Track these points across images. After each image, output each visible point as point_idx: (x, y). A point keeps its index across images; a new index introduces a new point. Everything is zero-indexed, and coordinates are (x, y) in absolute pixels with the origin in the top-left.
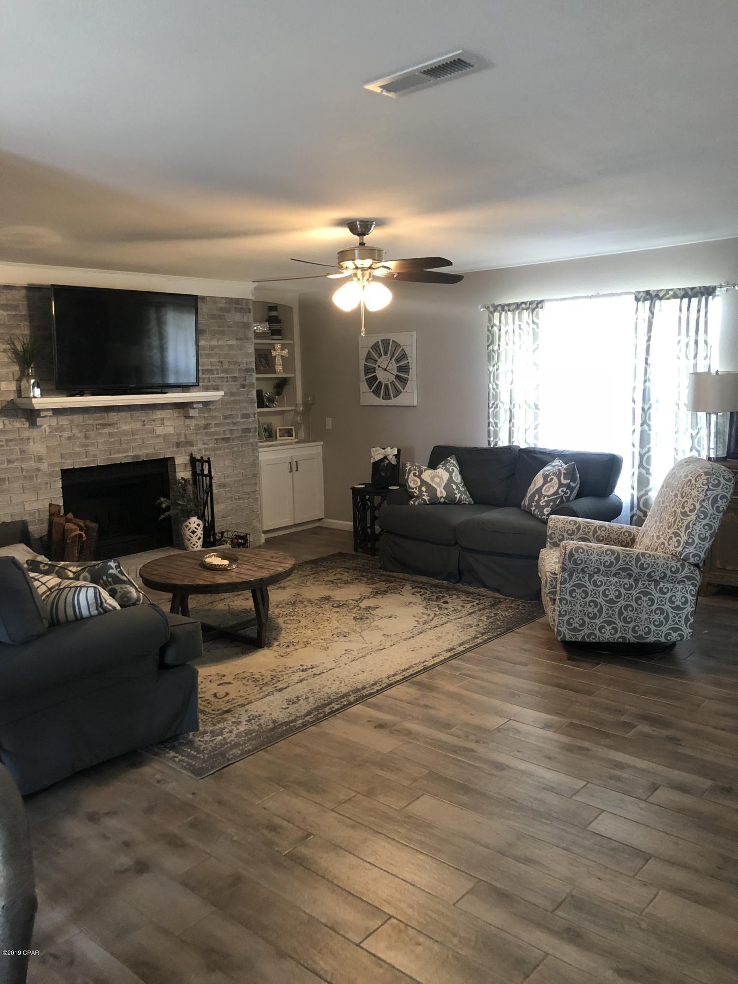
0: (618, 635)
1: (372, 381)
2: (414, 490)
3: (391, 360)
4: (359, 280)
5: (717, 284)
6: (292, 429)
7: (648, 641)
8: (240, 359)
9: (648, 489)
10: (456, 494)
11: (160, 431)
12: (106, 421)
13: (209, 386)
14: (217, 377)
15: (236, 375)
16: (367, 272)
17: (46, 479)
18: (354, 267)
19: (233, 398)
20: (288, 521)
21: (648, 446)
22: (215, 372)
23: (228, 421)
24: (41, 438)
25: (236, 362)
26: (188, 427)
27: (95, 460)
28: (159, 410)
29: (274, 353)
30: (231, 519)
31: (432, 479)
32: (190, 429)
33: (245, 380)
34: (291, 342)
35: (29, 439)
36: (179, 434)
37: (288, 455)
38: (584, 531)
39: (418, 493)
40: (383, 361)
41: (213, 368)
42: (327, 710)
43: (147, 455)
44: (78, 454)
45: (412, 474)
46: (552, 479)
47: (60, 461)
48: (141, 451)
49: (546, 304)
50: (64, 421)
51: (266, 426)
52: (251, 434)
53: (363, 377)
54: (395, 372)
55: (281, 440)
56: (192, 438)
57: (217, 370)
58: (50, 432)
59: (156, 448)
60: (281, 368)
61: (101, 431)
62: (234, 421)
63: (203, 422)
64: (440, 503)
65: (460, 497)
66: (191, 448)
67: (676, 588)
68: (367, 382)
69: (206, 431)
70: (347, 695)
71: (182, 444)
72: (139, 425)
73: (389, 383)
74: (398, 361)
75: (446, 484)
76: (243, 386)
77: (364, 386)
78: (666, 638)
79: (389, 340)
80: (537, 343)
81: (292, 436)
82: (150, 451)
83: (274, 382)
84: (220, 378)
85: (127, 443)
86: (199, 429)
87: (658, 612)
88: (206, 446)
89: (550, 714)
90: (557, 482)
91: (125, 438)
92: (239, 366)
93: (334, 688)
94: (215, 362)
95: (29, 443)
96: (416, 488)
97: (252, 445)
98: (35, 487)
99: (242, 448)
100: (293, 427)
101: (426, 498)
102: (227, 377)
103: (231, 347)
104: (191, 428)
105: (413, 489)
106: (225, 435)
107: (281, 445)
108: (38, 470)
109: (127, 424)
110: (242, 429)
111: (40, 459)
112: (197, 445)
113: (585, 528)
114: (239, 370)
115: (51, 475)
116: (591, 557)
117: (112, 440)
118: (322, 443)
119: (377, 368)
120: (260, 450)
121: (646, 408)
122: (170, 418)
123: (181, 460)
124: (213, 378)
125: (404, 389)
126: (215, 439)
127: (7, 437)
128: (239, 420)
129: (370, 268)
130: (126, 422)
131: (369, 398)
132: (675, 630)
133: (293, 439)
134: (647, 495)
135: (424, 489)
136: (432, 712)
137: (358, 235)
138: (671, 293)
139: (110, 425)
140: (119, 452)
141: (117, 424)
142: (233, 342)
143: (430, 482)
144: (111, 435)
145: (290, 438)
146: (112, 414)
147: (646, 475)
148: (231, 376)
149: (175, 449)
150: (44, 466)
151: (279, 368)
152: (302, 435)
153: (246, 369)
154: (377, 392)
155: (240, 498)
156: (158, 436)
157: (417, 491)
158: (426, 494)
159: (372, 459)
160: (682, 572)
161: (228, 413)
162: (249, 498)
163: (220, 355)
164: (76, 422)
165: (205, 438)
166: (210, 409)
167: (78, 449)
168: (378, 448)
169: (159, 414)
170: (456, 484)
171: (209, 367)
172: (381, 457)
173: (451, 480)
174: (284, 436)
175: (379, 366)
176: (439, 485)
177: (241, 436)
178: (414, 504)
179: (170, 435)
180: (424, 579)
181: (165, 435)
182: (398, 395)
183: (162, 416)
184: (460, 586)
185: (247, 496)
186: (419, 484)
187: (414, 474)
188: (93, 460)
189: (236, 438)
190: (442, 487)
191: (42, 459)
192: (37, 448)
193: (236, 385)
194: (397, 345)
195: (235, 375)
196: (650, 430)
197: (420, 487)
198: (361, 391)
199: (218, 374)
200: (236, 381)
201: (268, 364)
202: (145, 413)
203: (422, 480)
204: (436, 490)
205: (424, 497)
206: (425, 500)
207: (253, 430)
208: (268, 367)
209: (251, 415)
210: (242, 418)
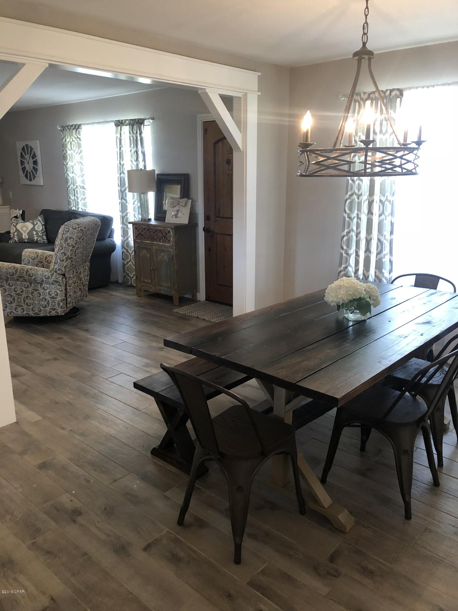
1: (24, 170)
3: (30, 157)
5: (142, 117)
9: (128, 236)
10: (35, 237)
21: (126, 212)
31: (22, 228)
38: (40, 258)
39: (13, 236)
40: (27, 158)
45: (12, 225)
49: (83, 127)
53: (20, 167)
54: (32, 165)
64: (25, 242)
65: (37, 239)
67: (52, 287)
68: (22, 170)
73: (30, 171)
74: (33, 158)
75: (29, 231)
79: (28, 145)
80: (80, 150)
87: (43, 300)
101: (16, 239)
105: (11, 234)
113: (41, 256)
119: (25, 161)
121: (122, 190)
125: (37, 175)
131: (24, 181)
134: (128, 240)
135: (16, 234)
138: (127, 122)
143: (20, 230)
147: (126, 229)
154: (27, 177)
158: (16, 237)
159: (11, 216)
160: (51, 278)
168: (14, 210)
170: (37, 231)
172: (15, 215)
173: (33, 229)
176: (25, 232)
178: (10, 243)
182: (35, 178)
186: (14, 231)
190: (27, 233)
194: (31, 148)
196: (126, 202)
197: (14, 233)
198: (21, 176)
203: (16, 229)
204: (22, 235)
205: (15, 239)
206: (15, 240)
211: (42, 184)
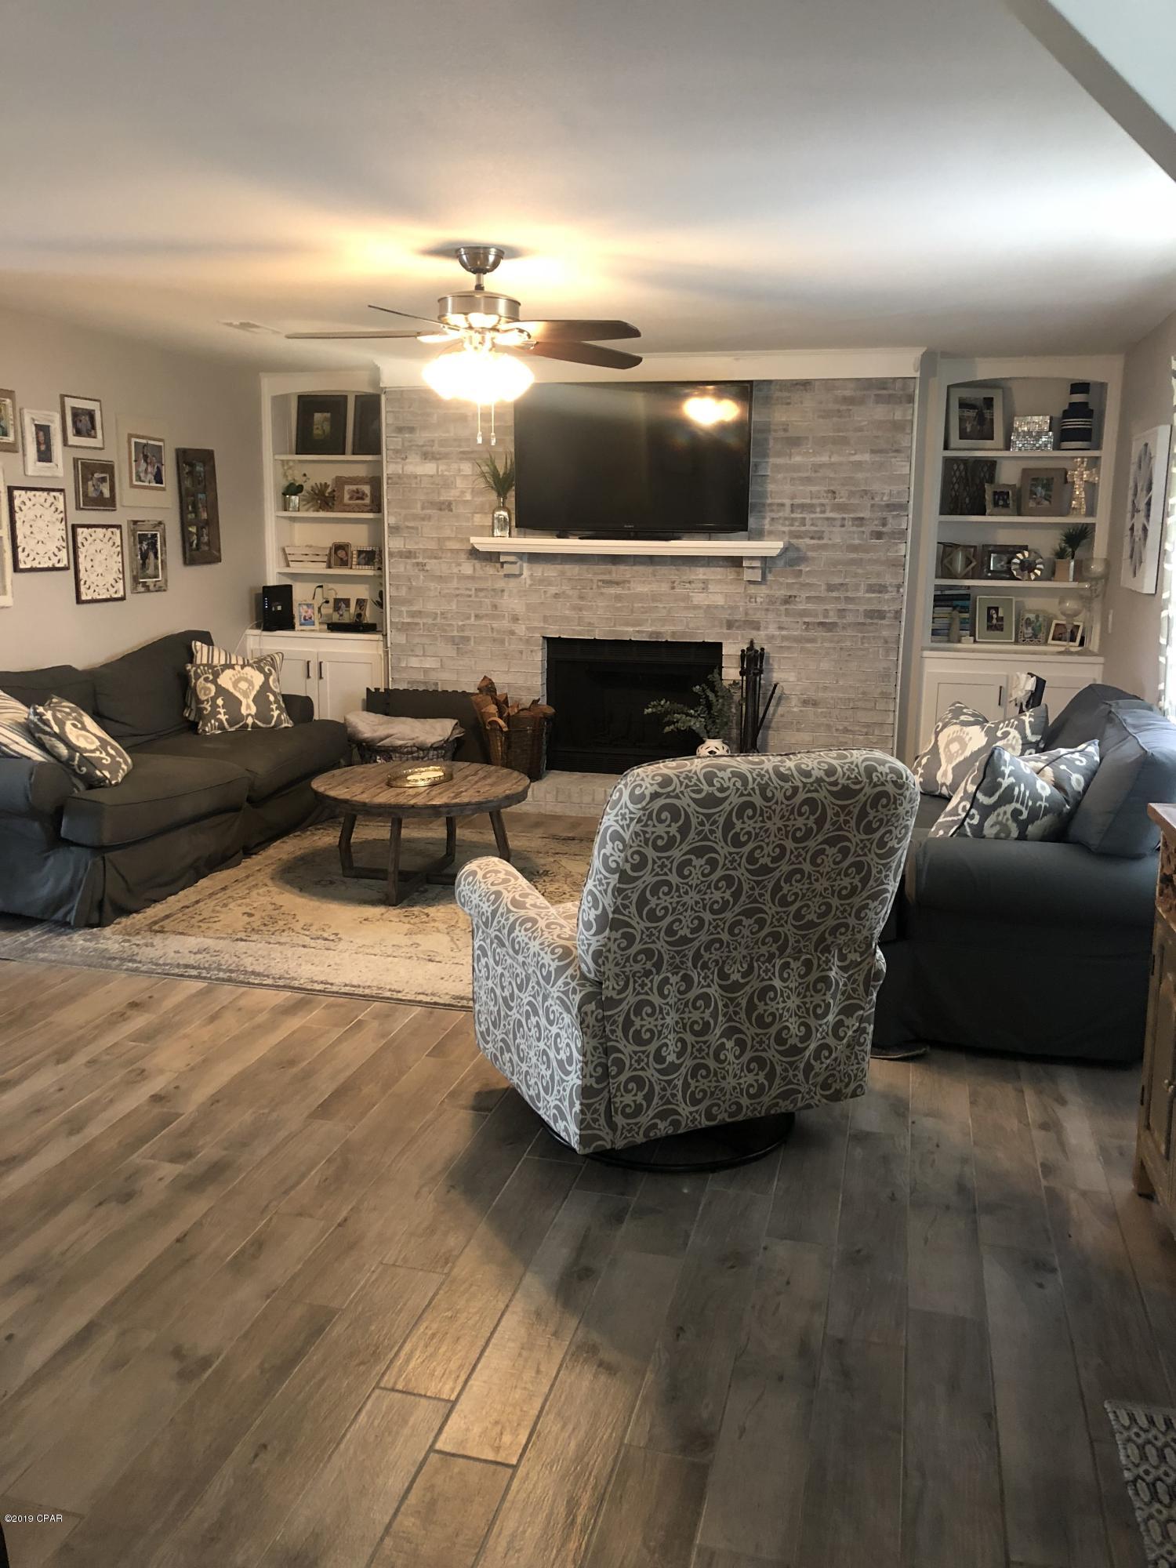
6: (1078, 627)
8: (876, 487)
11: (699, 598)
12: (614, 577)
13: (802, 532)
14: (821, 518)
15: (866, 514)
17: (522, 647)
19: (854, 556)
22: (818, 510)
23: (835, 594)
24: (519, 591)
25: (866, 492)
26: (751, 598)
27: (592, 631)
28: (703, 566)
32: (756, 602)
33: (883, 525)
34: (1101, 454)
35: (503, 591)
36: (734, 608)
41: (815, 501)
43: (674, 633)
44: (567, 619)
47: (542, 625)
48: (663, 626)
50: (550, 571)
52: (885, 622)
55: (1055, 645)
56: (757, 616)
57: (823, 505)
58: (530, 585)
59: (691, 625)
61: (604, 590)
62: (849, 594)
63: (782, 592)
66: (754, 633)
69: (787, 606)
71: (737, 624)
72: (665, 587)
76: (879, 535)
82: (679, 628)
83: (1065, 532)
84: (828, 519)
85: (643, 613)
86: (773, 603)
88: (784, 633)
91: (640, 605)
92: (873, 498)
94: (819, 491)
95: (502, 596)
97: (886, 642)
98: (505, 654)
99: (863, 643)
100: (1080, 624)
102: (844, 519)
103: (858, 465)
104: (759, 600)
106: (826, 617)
108: (512, 633)
109: (643, 584)
110: (865, 611)
111: (515, 619)
112: (766, 628)
114: (873, 506)
115: (528, 641)
117: (619, 605)
120: (932, 654)
122: (720, 581)
123: (732, 650)
124: (812, 519)
126: (805, 623)
127: (477, 586)
128: (860, 594)
130: (644, 582)
139: (617, 583)
140: (627, 624)
141: (629, 582)
142: (867, 457)
144: (618, 598)
146: (622, 568)
148: (852, 516)
149: (725, 631)
150: (521, 629)
151: (1077, 506)
153: (888, 506)
155: (846, 730)
156: (696, 607)
161: (837, 580)
163: (831, 479)
164: (569, 574)
165: (783, 619)
166: (801, 571)
167: (567, 612)
169: (701, 573)
171: (808, 501)
177: (864, 624)
179: (716, 607)
181: (709, 606)
183: (705, 577)
185: (865, 730)
188: (588, 631)
189: (850, 625)
191: (518, 619)
192: (513, 603)
193: (863, 532)
195: (861, 515)
199: (823, 512)
200: (861, 525)
202: (678, 570)
204: (939, 768)
207: (888, 615)
208: (1047, 503)
209: (890, 589)
210: (868, 591)
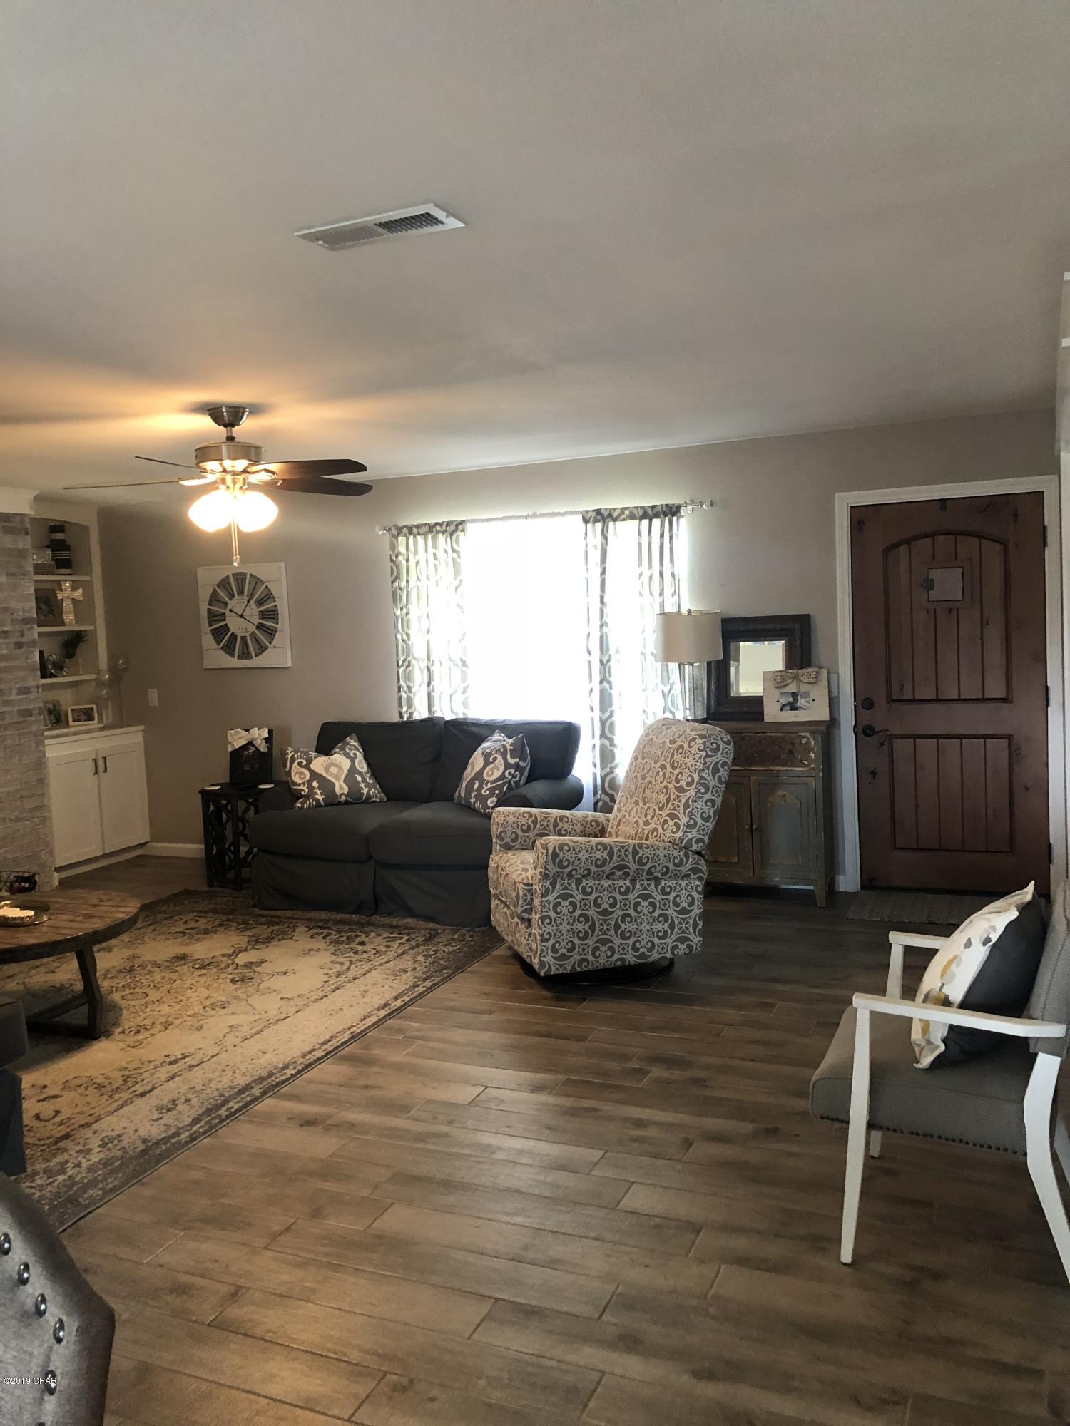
0: (616, 956)
1: (219, 633)
2: (302, 787)
3: (249, 602)
4: (228, 487)
5: (680, 501)
6: (92, 709)
7: (651, 959)
8: (13, 604)
9: (613, 765)
10: (362, 789)
15: (8, 628)
16: (240, 478)
18: (221, 470)
20: (93, 850)
21: (610, 709)
29: (60, 596)
30: (5, 852)
31: (327, 770)
33: (22, 636)
34: (87, 578)
37: (91, 749)
38: (542, 825)
39: (307, 790)
40: (237, 604)
42: (223, 1112)
45: (296, 764)
46: (495, 759)
49: (469, 526)
51: (50, 706)
52: (32, 719)
53: (206, 628)
54: (256, 620)
55: (75, 726)
60: (72, 617)
64: (339, 803)
65: (368, 793)
67: (680, 885)
68: (213, 634)
70: (247, 1087)
73: (247, 635)
74: (260, 603)
75: (346, 775)
76: (19, 645)
77: (208, 641)
78: (672, 953)
79: (244, 574)
80: (459, 578)
81: (92, 719)
83: (62, 639)
87: (661, 919)
89: (538, 1072)
90: (502, 762)
92: (12, 614)
93: (226, 1081)
96: (304, 784)
97: (36, 735)
99: (19, 740)
100: (94, 706)
101: (320, 797)
105: (299, 785)
107: (75, 734)
110: (18, 711)
113: (543, 820)
114: (13, 620)
116: (580, 855)
118: (142, 727)
119: (227, 612)
120: (47, 742)
121: (605, 661)
125: (270, 643)
128: (13, 697)
129: (245, 471)
131: (217, 657)
132: (682, 940)
133: (94, 724)
134: (613, 772)
135: (315, 784)
136: (378, 1093)
137: (225, 426)
138: (627, 512)
143: (324, 774)
145: (92, 722)
147: (610, 748)
151: (69, 617)
152: (109, 716)
153: (23, 620)
154: (229, 649)
155: (18, 819)
157: (305, 788)
158: (319, 792)
159: (229, 746)
160: (686, 863)
162: (32, 818)
168: (239, 730)
170: (360, 774)
172: (244, 742)
173: (353, 770)
174: (80, 720)
175: (231, 611)
176: (337, 777)
177: (17, 723)
178: (302, 807)
180: (323, 915)
182: (263, 652)
184: (376, 919)
185: (30, 815)
186: (308, 778)
187: (300, 764)
189: (9, 724)
190: (342, 779)
193: (8, 643)
194: (257, 581)
195: (6, 629)
196: (611, 688)
197: (310, 782)
198: (204, 648)
200: (6, 637)
201: (52, 612)
203: (312, 772)
204: (333, 785)
205: (316, 796)
206: (317, 800)
207: (34, 712)
208: (51, 615)
209: (32, 690)
210: (18, 694)
211: (290, 665)
